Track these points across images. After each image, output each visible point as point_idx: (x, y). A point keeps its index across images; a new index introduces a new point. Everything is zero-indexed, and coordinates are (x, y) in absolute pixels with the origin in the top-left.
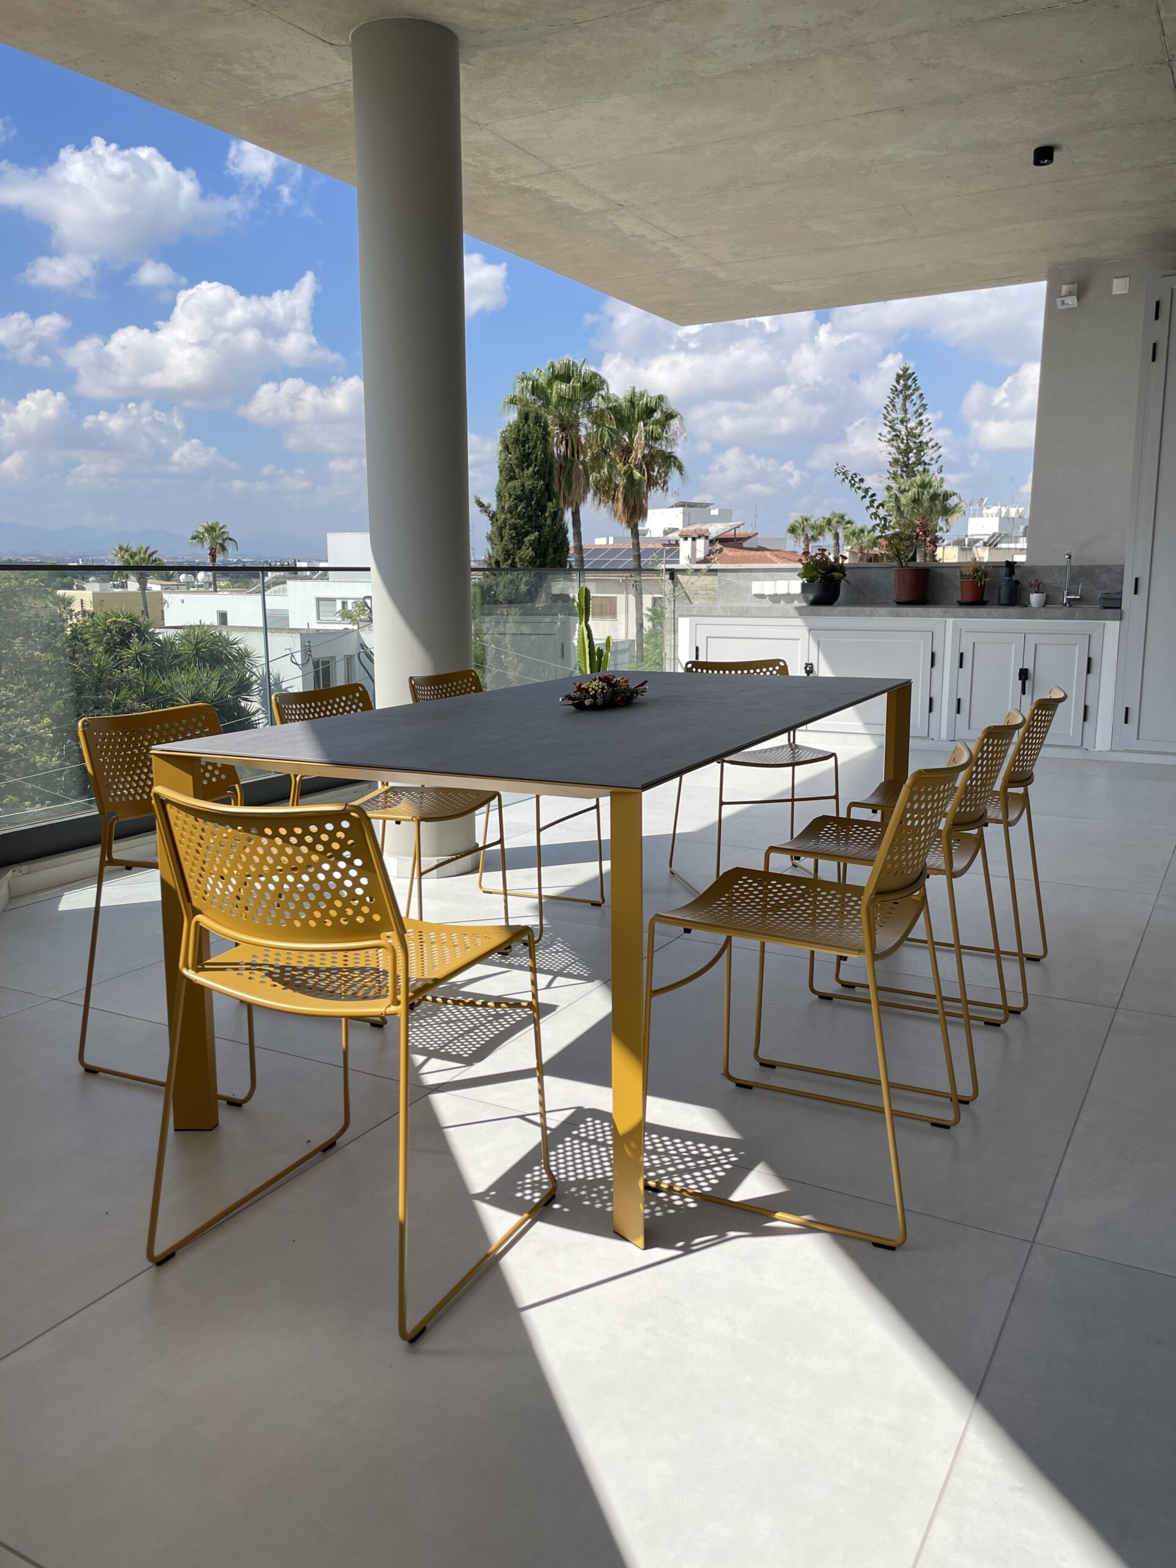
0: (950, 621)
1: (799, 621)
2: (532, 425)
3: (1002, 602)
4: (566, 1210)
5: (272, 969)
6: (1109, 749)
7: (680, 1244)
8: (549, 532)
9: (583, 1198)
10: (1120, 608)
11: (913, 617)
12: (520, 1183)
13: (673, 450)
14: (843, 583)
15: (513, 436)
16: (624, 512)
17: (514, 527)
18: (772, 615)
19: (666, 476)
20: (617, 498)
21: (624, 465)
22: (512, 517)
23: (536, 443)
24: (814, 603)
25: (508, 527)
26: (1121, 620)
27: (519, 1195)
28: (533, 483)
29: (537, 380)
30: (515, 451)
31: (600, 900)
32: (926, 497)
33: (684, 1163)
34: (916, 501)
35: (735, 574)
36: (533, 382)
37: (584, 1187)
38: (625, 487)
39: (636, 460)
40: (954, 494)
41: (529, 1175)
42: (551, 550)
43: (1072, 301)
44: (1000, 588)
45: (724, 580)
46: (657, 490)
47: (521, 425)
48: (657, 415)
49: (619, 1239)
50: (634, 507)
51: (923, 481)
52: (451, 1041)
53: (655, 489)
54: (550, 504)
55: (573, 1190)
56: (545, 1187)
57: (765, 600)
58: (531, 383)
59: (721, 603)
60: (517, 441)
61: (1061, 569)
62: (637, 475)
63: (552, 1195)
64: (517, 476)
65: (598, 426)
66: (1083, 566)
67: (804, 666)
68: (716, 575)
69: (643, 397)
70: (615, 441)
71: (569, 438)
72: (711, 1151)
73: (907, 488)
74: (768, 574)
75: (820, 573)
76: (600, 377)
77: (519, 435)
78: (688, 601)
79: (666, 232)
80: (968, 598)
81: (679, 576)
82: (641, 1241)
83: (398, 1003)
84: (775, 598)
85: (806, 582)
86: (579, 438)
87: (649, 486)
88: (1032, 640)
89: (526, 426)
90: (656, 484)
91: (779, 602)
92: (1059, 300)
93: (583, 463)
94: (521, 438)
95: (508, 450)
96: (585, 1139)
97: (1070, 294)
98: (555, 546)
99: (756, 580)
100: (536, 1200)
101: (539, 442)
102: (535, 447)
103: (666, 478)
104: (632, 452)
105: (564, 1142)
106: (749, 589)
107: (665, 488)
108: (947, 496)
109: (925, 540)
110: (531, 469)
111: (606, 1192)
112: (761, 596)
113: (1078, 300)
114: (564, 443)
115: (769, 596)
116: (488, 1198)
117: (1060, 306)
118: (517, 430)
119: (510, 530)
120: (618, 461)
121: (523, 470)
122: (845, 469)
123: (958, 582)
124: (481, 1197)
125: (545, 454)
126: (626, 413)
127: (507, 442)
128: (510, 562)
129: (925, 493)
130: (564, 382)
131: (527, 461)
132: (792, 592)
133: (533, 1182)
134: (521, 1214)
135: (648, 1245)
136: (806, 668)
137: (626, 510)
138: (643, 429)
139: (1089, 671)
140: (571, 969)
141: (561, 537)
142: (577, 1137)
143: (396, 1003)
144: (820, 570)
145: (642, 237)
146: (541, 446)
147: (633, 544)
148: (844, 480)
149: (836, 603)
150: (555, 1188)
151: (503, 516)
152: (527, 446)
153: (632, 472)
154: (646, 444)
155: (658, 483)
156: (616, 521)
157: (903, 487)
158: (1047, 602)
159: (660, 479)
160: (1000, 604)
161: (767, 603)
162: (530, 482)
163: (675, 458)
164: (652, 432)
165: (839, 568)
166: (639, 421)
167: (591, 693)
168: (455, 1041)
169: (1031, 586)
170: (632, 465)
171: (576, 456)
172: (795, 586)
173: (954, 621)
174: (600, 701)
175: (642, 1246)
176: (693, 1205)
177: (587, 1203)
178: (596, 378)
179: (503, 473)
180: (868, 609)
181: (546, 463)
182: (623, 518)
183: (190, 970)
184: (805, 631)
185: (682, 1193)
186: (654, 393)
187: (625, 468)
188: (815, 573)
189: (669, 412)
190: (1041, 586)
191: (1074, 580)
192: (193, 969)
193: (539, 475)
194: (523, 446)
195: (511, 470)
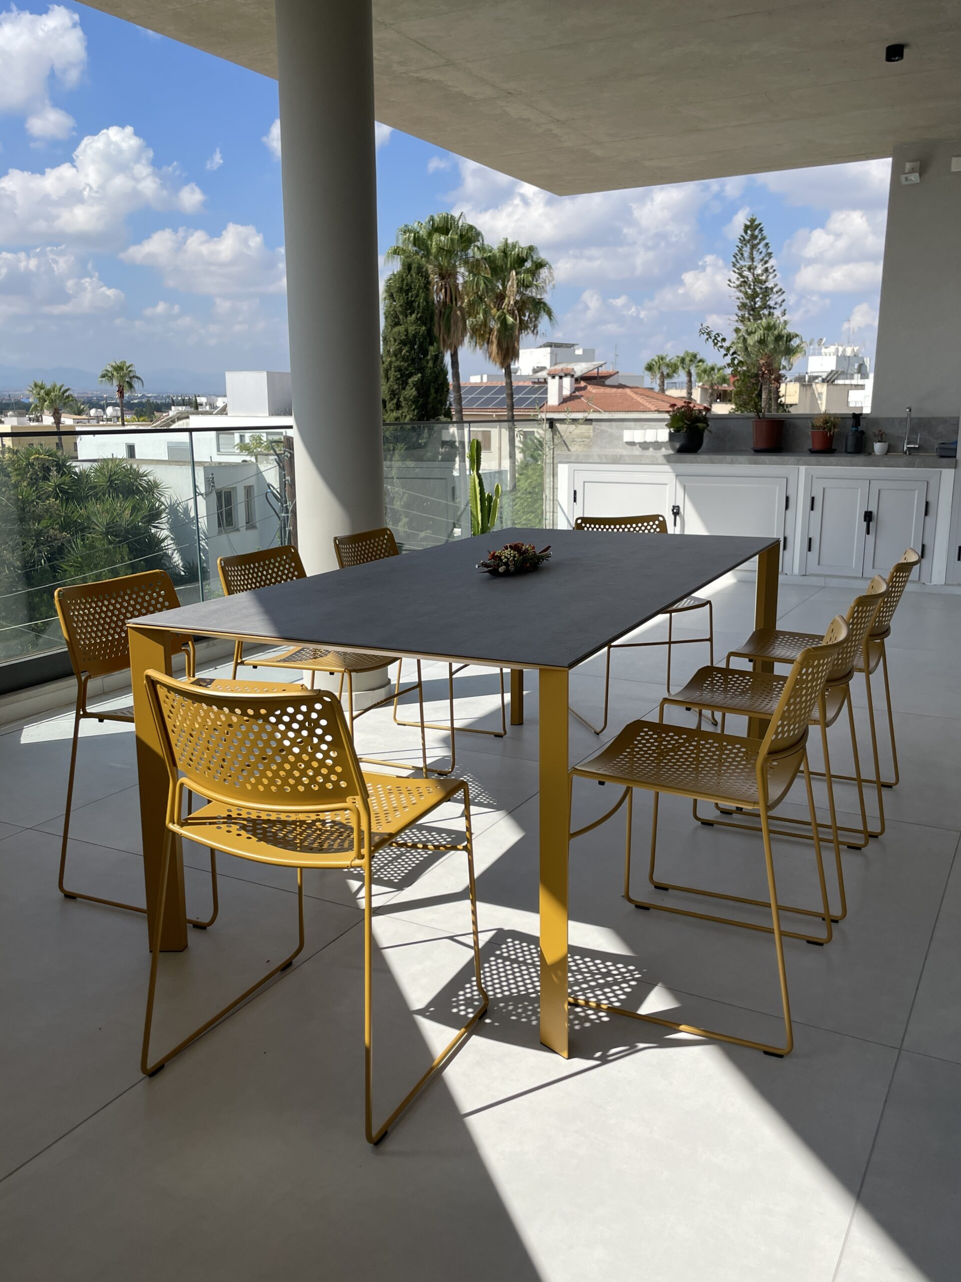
0: (803, 468)
1: (667, 468)
2: (414, 275)
3: (848, 451)
4: (497, 1024)
5: (245, 822)
6: (943, 583)
7: (598, 1054)
8: (431, 374)
9: (510, 1013)
10: (955, 457)
11: (770, 464)
12: (454, 999)
13: (542, 297)
14: (706, 433)
15: (398, 285)
16: (498, 353)
17: (399, 369)
18: (643, 462)
19: (536, 320)
20: (492, 341)
21: (498, 310)
22: (397, 360)
23: (418, 291)
24: (681, 451)
25: (393, 369)
26: (955, 468)
27: (455, 1010)
28: (416, 329)
29: (418, 232)
30: (399, 299)
31: (502, 732)
32: (771, 339)
33: (595, 980)
34: (762, 342)
35: (608, 423)
36: (415, 234)
37: (510, 1003)
38: (499, 331)
39: (508, 306)
40: (797, 336)
41: (461, 993)
42: (432, 391)
43: (915, 178)
44: (847, 438)
45: (598, 429)
46: (528, 333)
47: (405, 275)
48: (528, 265)
49: (548, 1052)
50: (508, 349)
51: (769, 324)
52: (382, 868)
53: (526, 333)
54: (431, 348)
55: (502, 1005)
56: (476, 1003)
57: (635, 447)
58: (412, 235)
59: (596, 450)
60: (400, 290)
61: (902, 421)
62: (510, 319)
63: (484, 1010)
64: (401, 322)
65: (474, 275)
66: (921, 418)
67: (672, 508)
68: (591, 424)
69: (515, 247)
70: (489, 289)
71: (447, 286)
72: (617, 969)
73: (753, 331)
74: (638, 423)
75: (686, 424)
76: (476, 229)
77: (402, 284)
78: (565, 447)
79: (551, 117)
80: (818, 447)
81: (558, 425)
82: (566, 1054)
83: (362, 857)
84: (645, 446)
85: (673, 431)
86: (457, 286)
87: (520, 329)
88: (876, 486)
89: (409, 276)
90: (527, 328)
91: (648, 449)
92: (903, 177)
93: (461, 309)
94: (404, 286)
95: (393, 298)
96: (507, 959)
97: (912, 171)
98: (437, 386)
99: (627, 429)
100: (471, 1016)
101: (421, 291)
102: (417, 296)
103: (537, 322)
104: (505, 299)
105: (489, 962)
106: (621, 437)
107: (535, 332)
108: (790, 338)
109: (770, 377)
110: (414, 316)
111: (530, 1008)
112: (632, 444)
113: (920, 176)
114: (443, 291)
115: (640, 444)
116: (428, 1014)
117: (904, 182)
118: (401, 280)
119: (396, 371)
120: (492, 306)
121: (406, 317)
122: (709, 330)
123: (809, 432)
124: (421, 1012)
125: (427, 303)
126: (499, 263)
127: (392, 291)
128: (395, 401)
129: (770, 334)
130: (443, 234)
131: (410, 308)
132: (660, 440)
133: (466, 999)
134: (459, 1029)
135: (570, 1057)
136: (673, 510)
137: (500, 353)
138: (515, 277)
139: (926, 514)
140: (481, 798)
141: (442, 378)
142: (498, 957)
143: (361, 857)
144: (686, 421)
145: (528, 120)
146: (423, 295)
147: (506, 383)
148: (707, 339)
149: (700, 451)
150: (486, 1005)
151: (389, 360)
152: (410, 294)
153: (505, 318)
154: (518, 292)
155: (529, 327)
156: (491, 362)
157: (750, 330)
158: (890, 450)
159: (531, 323)
160: (847, 452)
161: (637, 451)
162: (413, 328)
163: (545, 304)
164: (524, 280)
165: (702, 418)
166: (511, 270)
167: (504, 561)
168: (386, 867)
169: (875, 436)
170: (505, 311)
171: (454, 303)
172: (663, 434)
173: (806, 468)
174: (512, 568)
175: (566, 1057)
176: (606, 1019)
177: (514, 1018)
178: (472, 231)
179: (389, 319)
180: (729, 458)
181: (428, 310)
182: (497, 360)
183: (175, 825)
184: (672, 476)
185: (598, 1009)
186: (524, 244)
187: (499, 313)
188: (681, 424)
189: (539, 261)
190: (884, 435)
191: (913, 431)
192: (178, 824)
193: (421, 321)
194: (407, 294)
195: (397, 317)
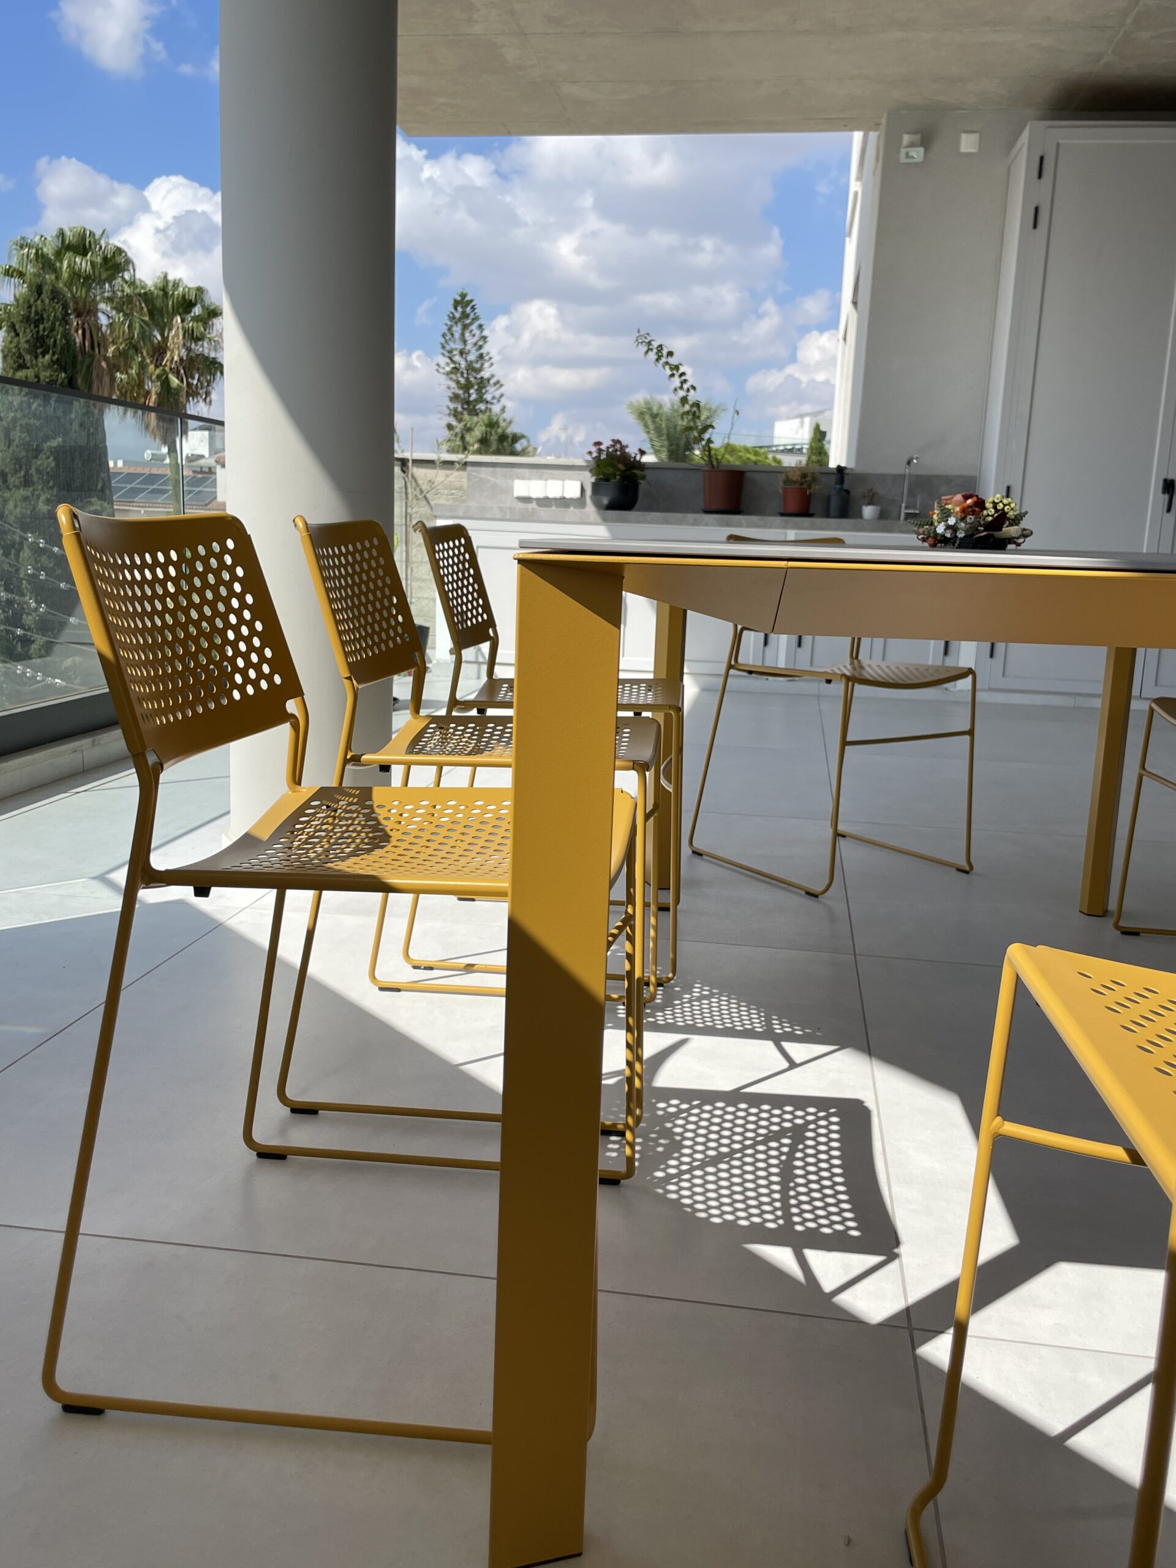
2: (47, 301)
3: (832, 513)
8: (79, 439)
13: (217, 355)
14: (642, 486)
15: (22, 313)
16: (157, 424)
17: (27, 429)
19: (208, 385)
20: (149, 408)
21: (157, 367)
22: (24, 416)
23: (54, 324)
25: (18, 428)
28: (51, 376)
29: (42, 249)
30: (25, 332)
35: (490, 469)
36: (37, 251)
38: (159, 395)
39: (171, 362)
43: (918, 154)
44: (829, 497)
45: (476, 477)
46: (198, 402)
47: (32, 300)
48: (197, 310)
51: (490, 419)
53: (195, 400)
57: (530, 504)
58: (34, 251)
60: (27, 319)
61: (898, 478)
62: (174, 381)
64: (29, 364)
65: (126, 315)
66: (923, 475)
68: (466, 469)
69: (178, 286)
70: (145, 336)
71: (86, 326)
73: (472, 427)
74: (534, 471)
76: (126, 255)
77: (30, 312)
78: (425, 502)
80: (792, 508)
81: (414, 469)
84: (545, 502)
85: (598, 481)
86: (99, 328)
87: (188, 395)
89: (39, 302)
90: (196, 394)
91: (548, 506)
92: (903, 151)
93: (106, 359)
94: (33, 315)
95: (15, 331)
97: (912, 145)
99: (519, 478)
101: (57, 324)
102: (52, 329)
103: (210, 388)
104: (166, 353)
106: (511, 490)
110: (47, 357)
112: (527, 500)
113: (925, 151)
114: (80, 332)
115: (537, 499)
117: (903, 159)
118: (26, 306)
119: (21, 432)
120: (148, 363)
121: (36, 357)
122: (649, 339)
123: (779, 488)
125: (68, 341)
126: (158, 303)
127: (12, 320)
128: (22, 473)
130: (79, 254)
131: (41, 346)
132: (568, 496)
137: (160, 423)
138: (180, 325)
144: (619, 466)
146: (61, 329)
148: (647, 352)
149: (635, 508)
151: (11, 415)
152: (41, 327)
153: (167, 377)
154: (184, 345)
155: (199, 393)
156: (148, 436)
158: (883, 515)
159: (202, 388)
160: (829, 515)
161: (533, 510)
162: (48, 373)
164: (193, 331)
166: (174, 314)
169: (864, 497)
170: (167, 369)
171: (97, 350)
172: (579, 486)
178: (120, 255)
179: (9, 359)
181: (68, 351)
182: (156, 433)
186: (192, 284)
187: (158, 371)
188: (610, 470)
189: (212, 308)
190: (874, 497)
191: (911, 493)
193: (60, 364)
194: (37, 326)
195: (20, 356)
